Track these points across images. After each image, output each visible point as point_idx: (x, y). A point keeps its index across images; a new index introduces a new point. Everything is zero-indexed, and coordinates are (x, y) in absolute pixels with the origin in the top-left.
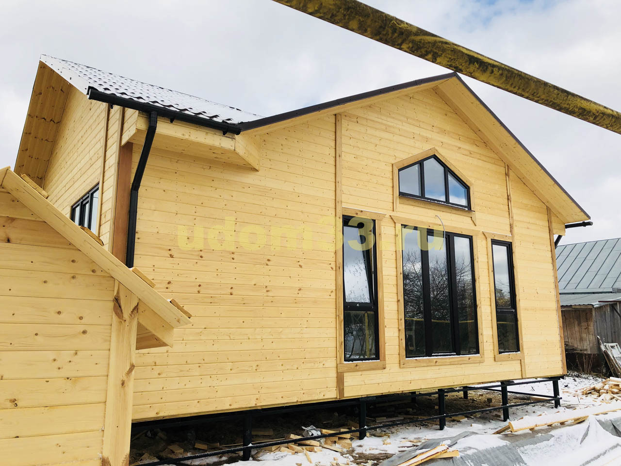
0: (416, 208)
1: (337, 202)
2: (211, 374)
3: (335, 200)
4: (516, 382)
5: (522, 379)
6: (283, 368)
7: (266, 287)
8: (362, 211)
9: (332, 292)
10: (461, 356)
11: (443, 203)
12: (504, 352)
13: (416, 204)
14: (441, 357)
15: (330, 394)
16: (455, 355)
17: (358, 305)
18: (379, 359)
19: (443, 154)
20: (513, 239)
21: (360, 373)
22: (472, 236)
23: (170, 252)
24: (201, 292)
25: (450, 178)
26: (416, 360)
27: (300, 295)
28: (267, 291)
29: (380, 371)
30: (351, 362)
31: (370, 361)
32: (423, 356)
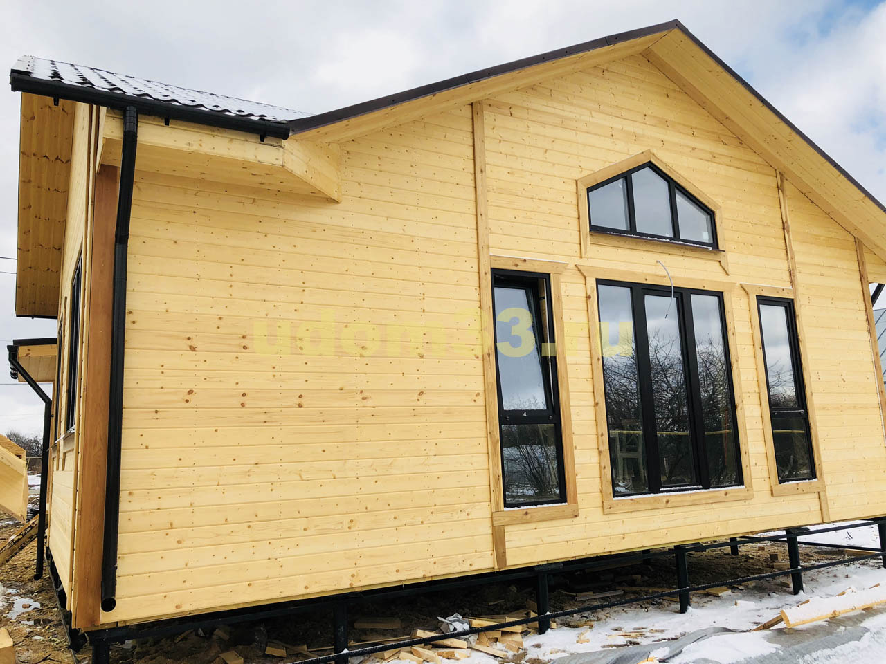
0: (621, 251)
1: (480, 247)
2: (270, 538)
3: (478, 244)
4: (811, 528)
5: (823, 523)
6: (396, 523)
7: (362, 392)
8: (525, 261)
9: (478, 395)
10: (711, 490)
11: (668, 240)
12: (788, 481)
13: (621, 244)
14: (676, 493)
15: (483, 562)
16: (699, 489)
17: (525, 414)
18: (566, 501)
19: (665, 160)
20: (795, 295)
21: (533, 525)
22: (722, 293)
23: (190, 343)
24: (246, 406)
25: (680, 200)
26: (632, 499)
27: (421, 403)
28: (364, 399)
29: (569, 521)
30: (516, 508)
31: (551, 505)
32: (645, 494)
